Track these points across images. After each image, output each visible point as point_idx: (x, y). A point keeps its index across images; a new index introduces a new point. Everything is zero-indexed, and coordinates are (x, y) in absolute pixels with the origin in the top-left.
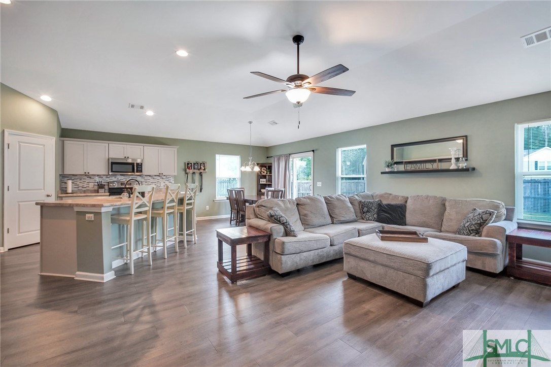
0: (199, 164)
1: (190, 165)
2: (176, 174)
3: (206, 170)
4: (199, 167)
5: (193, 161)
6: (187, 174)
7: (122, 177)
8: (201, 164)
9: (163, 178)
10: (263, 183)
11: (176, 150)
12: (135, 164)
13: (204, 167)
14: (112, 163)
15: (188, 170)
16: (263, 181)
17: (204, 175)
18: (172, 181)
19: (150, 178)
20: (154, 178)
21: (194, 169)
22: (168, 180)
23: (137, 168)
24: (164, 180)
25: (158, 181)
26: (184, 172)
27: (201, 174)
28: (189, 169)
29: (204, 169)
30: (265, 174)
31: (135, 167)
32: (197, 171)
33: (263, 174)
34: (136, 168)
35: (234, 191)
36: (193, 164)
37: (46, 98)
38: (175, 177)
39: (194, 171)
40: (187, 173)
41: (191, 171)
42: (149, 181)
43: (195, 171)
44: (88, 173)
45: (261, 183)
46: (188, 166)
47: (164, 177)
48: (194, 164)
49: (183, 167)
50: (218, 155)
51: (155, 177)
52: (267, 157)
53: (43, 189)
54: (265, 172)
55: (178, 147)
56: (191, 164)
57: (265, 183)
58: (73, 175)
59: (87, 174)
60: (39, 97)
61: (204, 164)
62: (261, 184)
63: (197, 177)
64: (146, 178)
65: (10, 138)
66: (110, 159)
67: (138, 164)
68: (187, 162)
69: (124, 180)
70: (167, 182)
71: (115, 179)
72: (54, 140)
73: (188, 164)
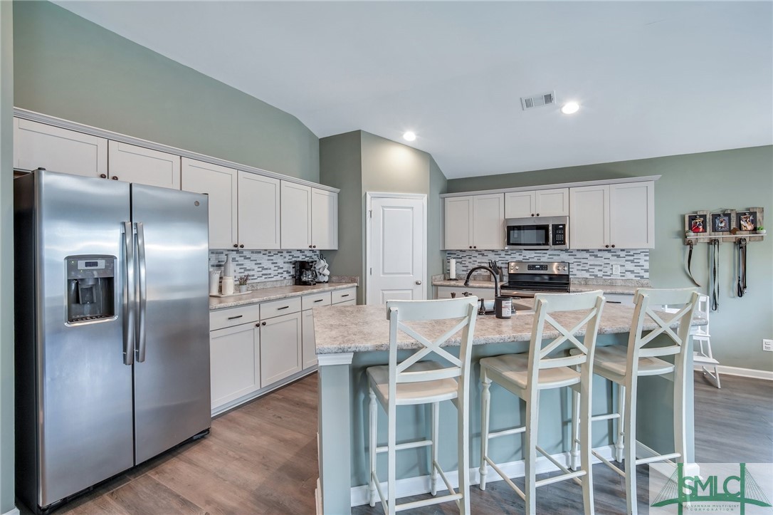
0: (734, 216)
1: (699, 221)
2: (652, 245)
3: (763, 232)
4: (734, 226)
5: (709, 205)
6: (688, 244)
7: (532, 254)
8: (740, 215)
9: (618, 256)
11: (651, 185)
12: (550, 228)
13: (753, 222)
14: (510, 229)
15: (692, 236)
17: (752, 247)
18: (642, 262)
19: (587, 255)
20: (596, 256)
21: (715, 230)
22: (632, 261)
23: (553, 234)
24: (622, 261)
25: (607, 261)
26: (680, 241)
27: (740, 245)
28: (696, 230)
29: (755, 230)
31: (551, 232)
32: (727, 235)
34: (551, 236)
36: (709, 218)
37: (410, 136)
38: (649, 253)
39: (713, 237)
41: (704, 237)
43: (718, 236)
44: (475, 247)
46: (694, 223)
47: (623, 254)
48: (715, 216)
49: (678, 227)
51: (600, 254)
53: (411, 272)
55: (658, 177)
56: (704, 216)
58: (461, 251)
59: (473, 248)
60: (402, 135)
61: (753, 214)
63: (726, 254)
64: (579, 255)
65: (373, 203)
66: (506, 220)
67: (556, 227)
68: (687, 212)
69: (535, 260)
70: (630, 266)
71: (520, 258)
72: (425, 197)
73: (692, 218)
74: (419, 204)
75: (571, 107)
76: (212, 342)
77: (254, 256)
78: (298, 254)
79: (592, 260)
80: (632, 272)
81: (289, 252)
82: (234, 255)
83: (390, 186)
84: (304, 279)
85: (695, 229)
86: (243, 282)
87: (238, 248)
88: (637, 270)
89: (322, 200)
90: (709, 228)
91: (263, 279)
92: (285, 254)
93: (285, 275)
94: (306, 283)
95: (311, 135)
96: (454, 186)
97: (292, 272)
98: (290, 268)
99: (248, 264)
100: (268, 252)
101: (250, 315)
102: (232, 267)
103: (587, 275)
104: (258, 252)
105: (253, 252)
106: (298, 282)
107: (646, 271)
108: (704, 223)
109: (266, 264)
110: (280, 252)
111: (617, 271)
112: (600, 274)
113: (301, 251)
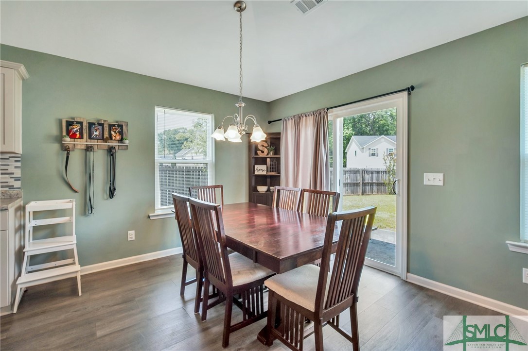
0: (106, 126)
1: (76, 128)
3: (127, 142)
4: (106, 135)
5: (86, 113)
8: (111, 126)
10: (260, 173)
13: (121, 133)
15: (68, 140)
16: (261, 170)
17: (119, 155)
18: (11, 169)
21: (90, 138)
26: (56, 145)
27: (111, 151)
28: (73, 136)
29: (121, 140)
30: (264, 155)
32: (101, 143)
33: (261, 155)
35: (188, 203)
36: (85, 125)
38: (21, 158)
39: (89, 144)
40: (66, 149)
41: (81, 143)
43: (94, 143)
45: (256, 173)
46: (73, 128)
48: (91, 125)
49: (54, 131)
50: (162, 109)
52: (270, 122)
54: (266, 151)
56: (81, 123)
57: (265, 173)
61: (121, 126)
62: (258, 176)
63: (99, 159)
73: (69, 123)
85: (70, 135)
88: (4, 179)
90: (85, 135)
107: (17, 179)
108: (81, 129)
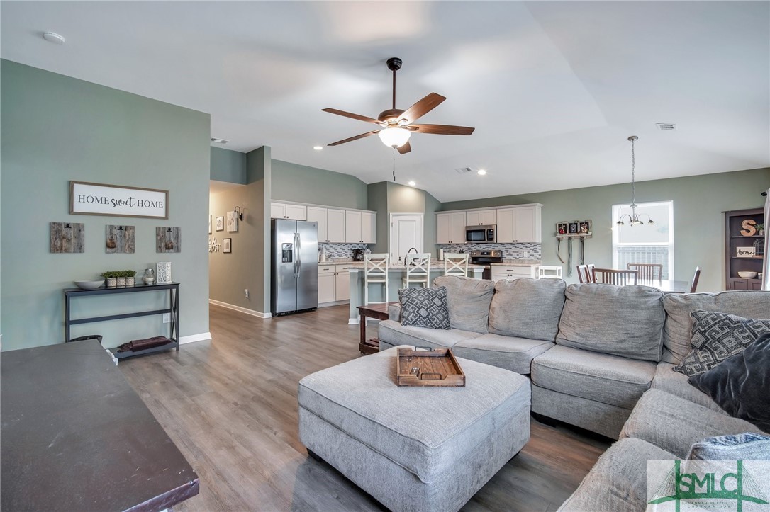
0: (579, 224)
4: (579, 230)
5: (568, 220)
7: (480, 246)
8: (581, 224)
9: (526, 247)
10: (745, 256)
12: (486, 231)
13: (587, 228)
14: (467, 232)
16: (746, 252)
17: (586, 241)
18: (538, 250)
19: (511, 246)
20: (516, 247)
22: (533, 250)
25: (521, 250)
26: (554, 238)
27: (582, 239)
29: (588, 232)
30: (750, 235)
31: (486, 234)
32: (576, 235)
33: (747, 235)
36: (568, 225)
38: (541, 245)
40: (559, 240)
41: (566, 236)
42: (510, 250)
43: (572, 235)
45: (738, 256)
46: (561, 228)
47: (528, 245)
49: (554, 231)
50: (619, 206)
52: (764, 194)
54: (753, 229)
56: (565, 225)
57: (751, 256)
59: (450, 243)
60: (408, 182)
61: (587, 223)
62: (741, 259)
63: (576, 244)
64: (508, 246)
65: (393, 219)
66: (466, 227)
67: (489, 231)
68: (559, 222)
69: (486, 249)
70: (532, 252)
71: (478, 248)
72: (422, 215)
73: (560, 225)
74: (419, 219)
75: (482, 172)
76: (319, 278)
77: (334, 246)
78: (355, 245)
79: (514, 249)
80: (533, 255)
81: (351, 244)
82: (325, 245)
83: (402, 210)
84: (358, 258)
85: (560, 231)
86: (329, 257)
87: (327, 242)
88: (535, 254)
89: (368, 218)
90: (568, 231)
91: (338, 257)
92: (348, 245)
93: (349, 256)
94: (359, 260)
95: (363, 183)
96: (445, 207)
97: (352, 255)
98: (351, 252)
99: (331, 250)
100: (340, 244)
101: (332, 269)
102: (324, 250)
103: (511, 258)
104: (336, 244)
105: (334, 244)
106: (355, 259)
107: (540, 255)
108: (565, 228)
109: (340, 250)
110: (346, 244)
111: (526, 255)
112: (518, 257)
113: (357, 244)
